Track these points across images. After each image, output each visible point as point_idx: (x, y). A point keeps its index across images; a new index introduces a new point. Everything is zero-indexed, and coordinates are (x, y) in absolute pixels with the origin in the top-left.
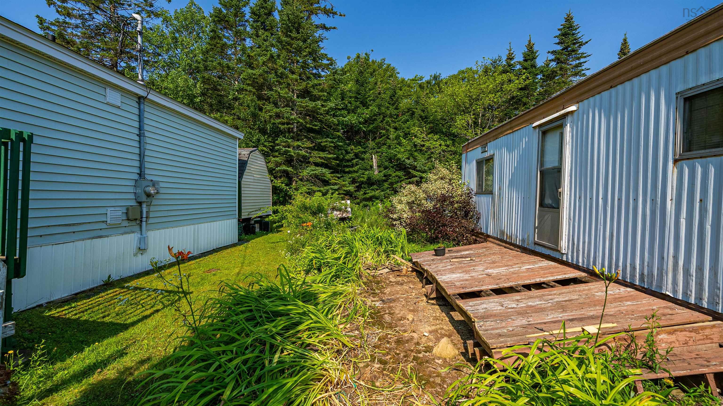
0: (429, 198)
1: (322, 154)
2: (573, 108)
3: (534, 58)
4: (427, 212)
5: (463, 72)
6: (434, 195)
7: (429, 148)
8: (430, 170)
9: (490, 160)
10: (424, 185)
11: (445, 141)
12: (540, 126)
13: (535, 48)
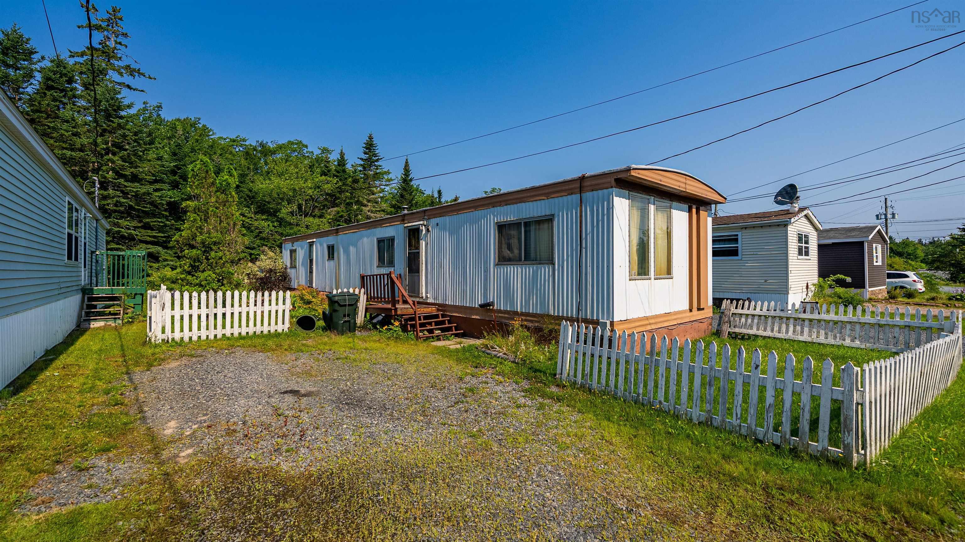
0: (262, 271)
1: (150, 232)
2: (315, 240)
3: (344, 165)
4: (261, 279)
5: (293, 143)
6: (264, 268)
7: (257, 228)
8: (259, 246)
9: (295, 250)
10: (258, 263)
11: (273, 222)
12: (309, 242)
13: (346, 157)
